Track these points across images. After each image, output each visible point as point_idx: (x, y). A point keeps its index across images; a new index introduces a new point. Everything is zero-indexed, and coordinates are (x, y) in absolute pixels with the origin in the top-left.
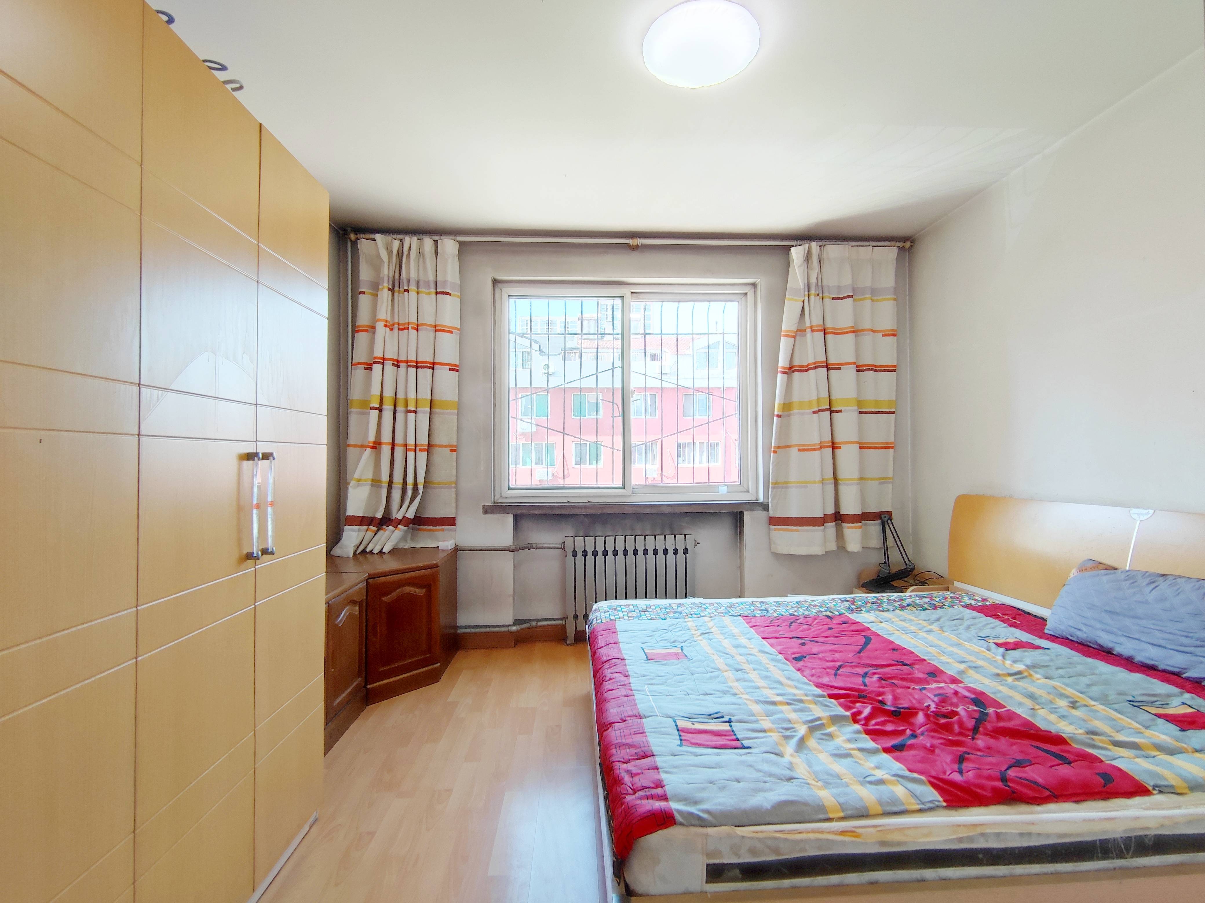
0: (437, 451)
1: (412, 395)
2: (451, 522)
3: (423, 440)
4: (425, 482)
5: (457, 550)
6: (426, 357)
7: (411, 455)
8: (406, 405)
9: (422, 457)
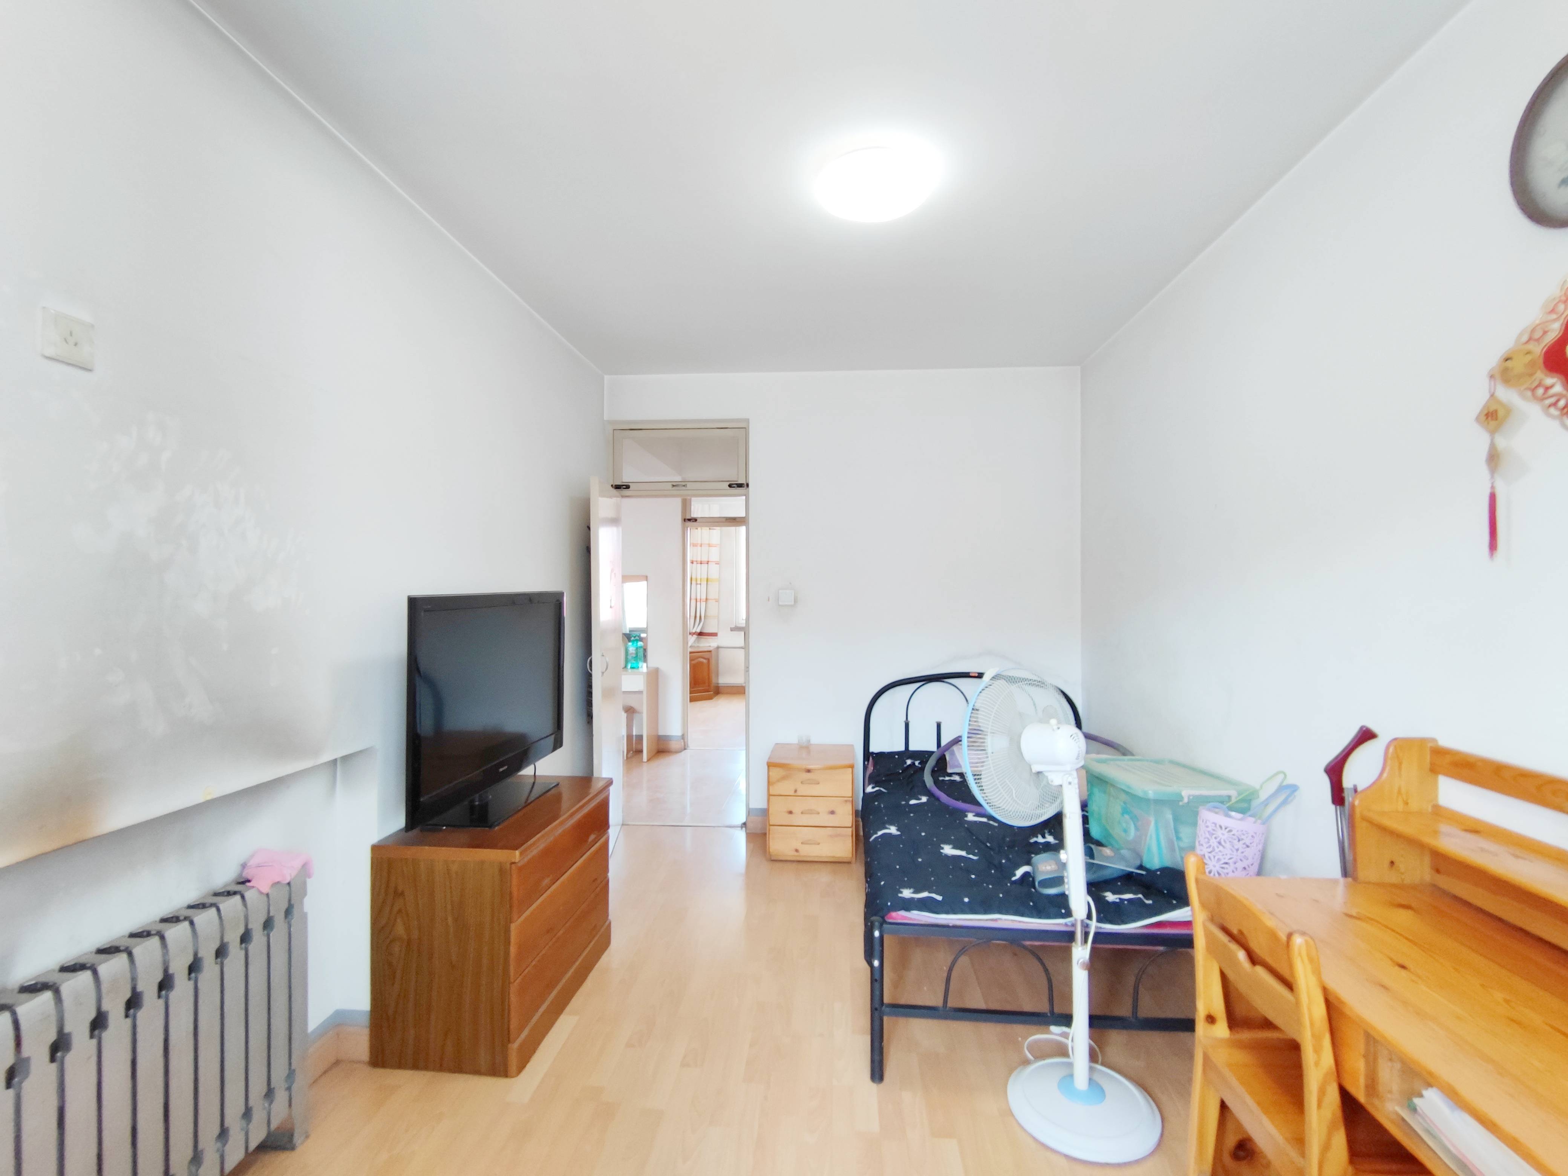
0: (709, 602)
1: (699, 578)
2: (715, 635)
3: (704, 597)
4: (705, 616)
5: (718, 648)
6: (705, 559)
7: (698, 604)
8: (696, 581)
9: (703, 604)
